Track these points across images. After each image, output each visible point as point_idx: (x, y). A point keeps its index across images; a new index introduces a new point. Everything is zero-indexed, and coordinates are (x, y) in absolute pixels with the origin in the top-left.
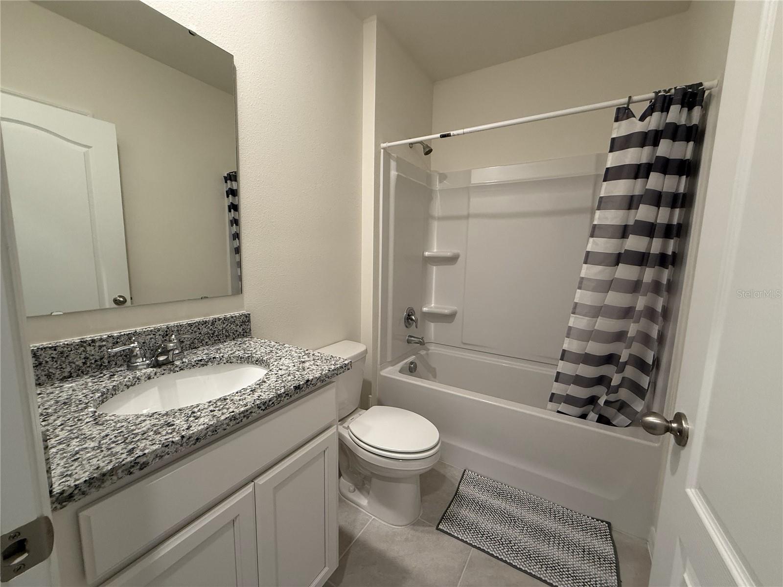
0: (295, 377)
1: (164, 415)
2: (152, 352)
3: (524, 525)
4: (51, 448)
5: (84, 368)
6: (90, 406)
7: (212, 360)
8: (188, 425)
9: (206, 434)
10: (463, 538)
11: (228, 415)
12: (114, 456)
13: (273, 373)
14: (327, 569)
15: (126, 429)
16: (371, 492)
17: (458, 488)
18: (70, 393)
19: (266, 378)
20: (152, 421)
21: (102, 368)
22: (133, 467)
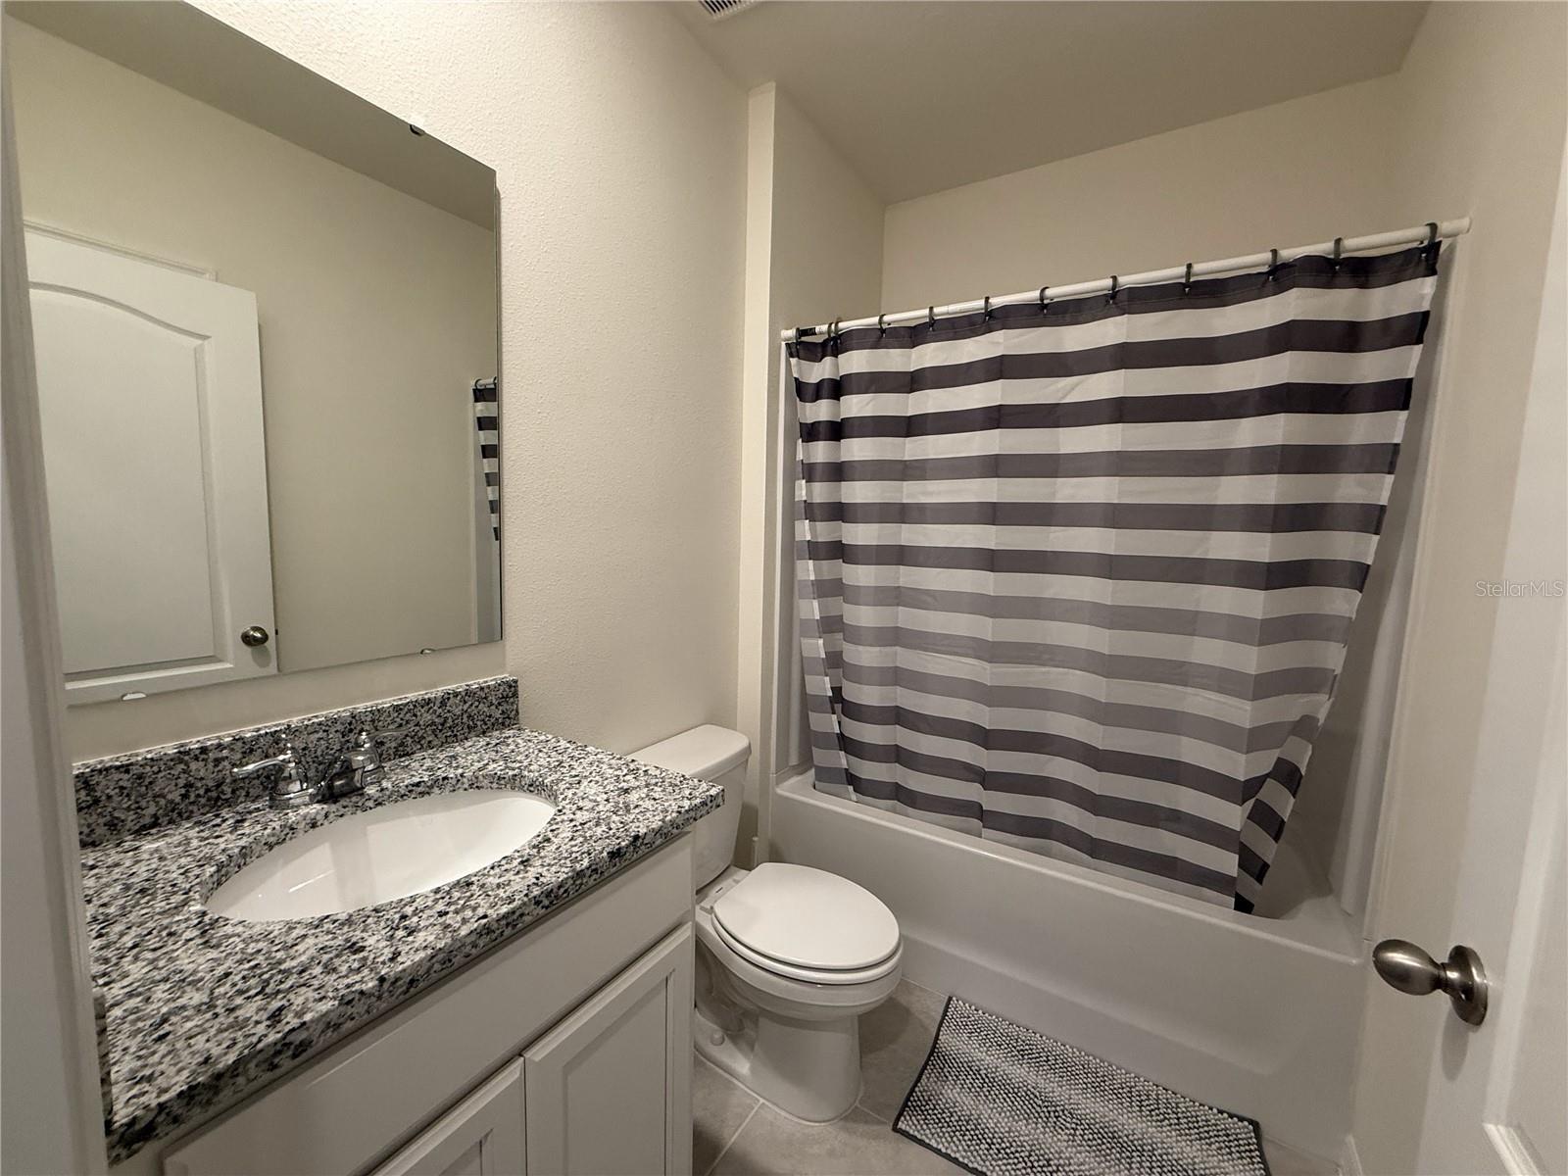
0: (610, 829)
1: (343, 924)
2: (321, 767)
3: (1077, 1124)
4: (113, 1006)
5: (183, 806)
6: (194, 900)
7: (440, 783)
8: (393, 949)
9: (430, 967)
10: (949, 1152)
11: (476, 925)
12: (240, 1030)
13: (565, 817)
15: (266, 959)
16: (756, 1047)
17: (938, 1035)
18: (154, 866)
19: (552, 831)
20: (320, 939)
21: (219, 804)
22: (278, 1053)
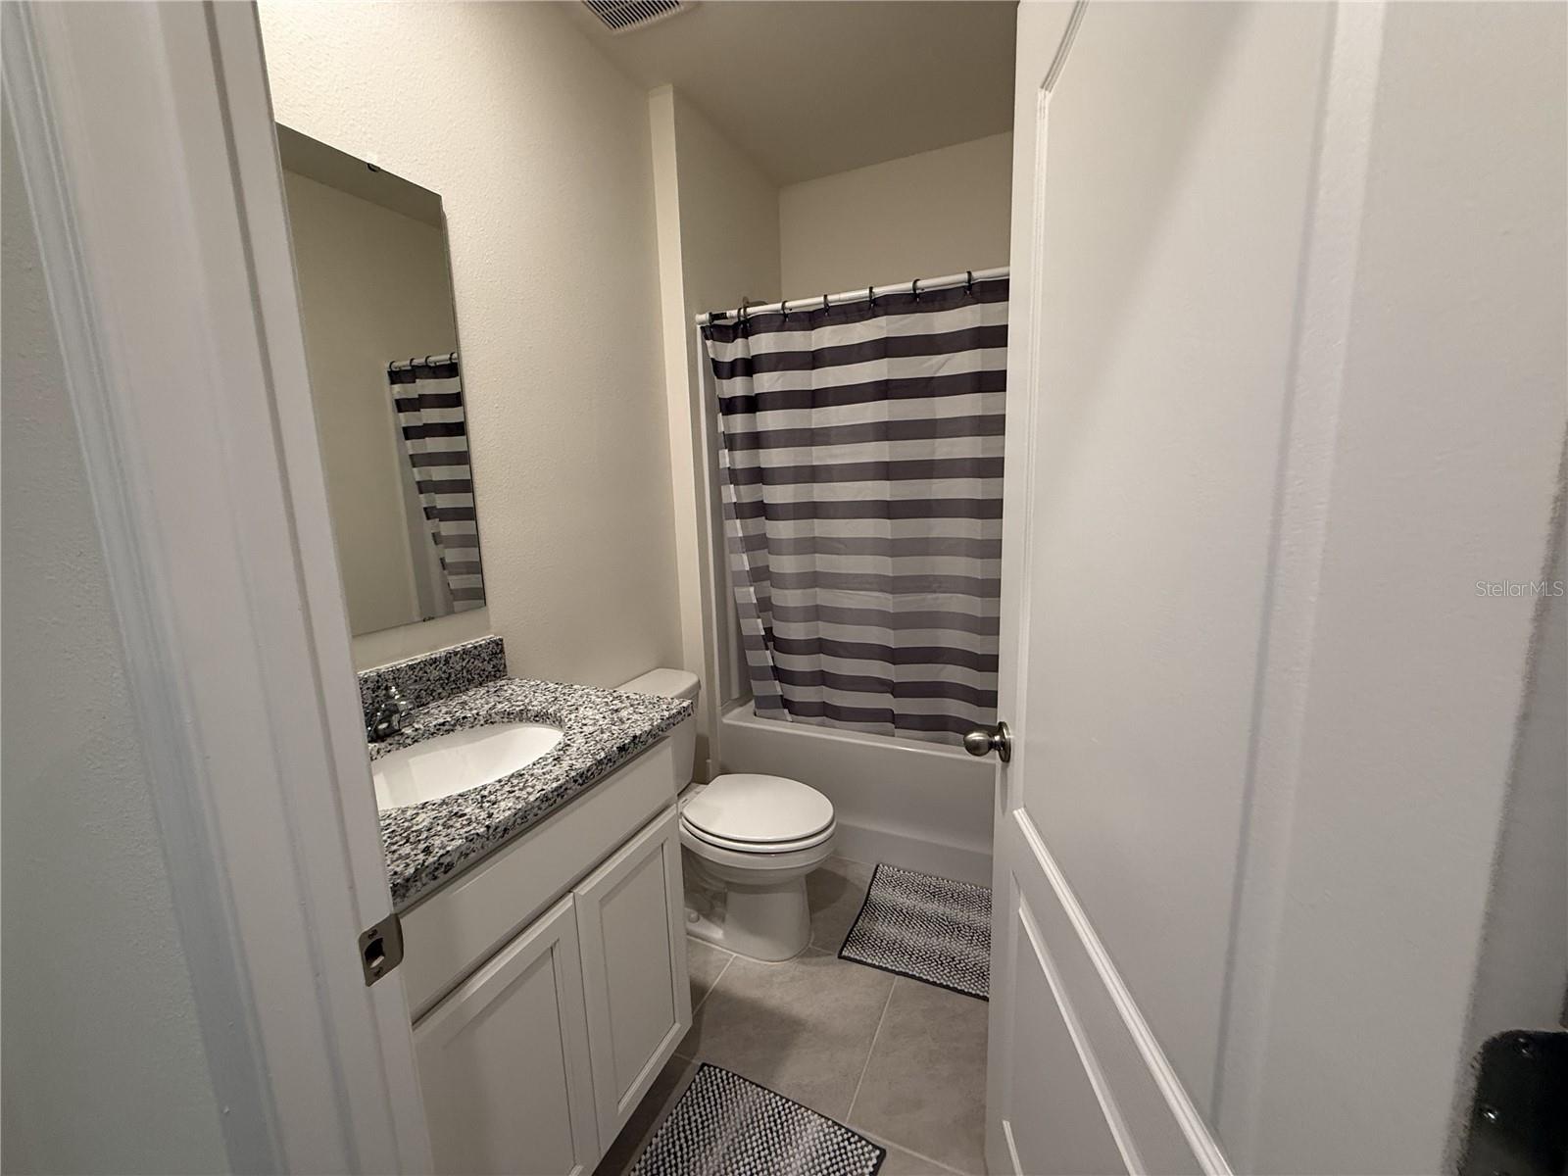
0: (613, 734)
1: (441, 805)
7: (461, 722)
8: (486, 813)
9: (515, 821)
10: (881, 964)
11: (538, 795)
13: (575, 731)
14: (677, 1026)
15: (399, 827)
16: (727, 916)
17: (869, 891)
19: (568, 740)
20: (430, 814)
22: (437, 869)
